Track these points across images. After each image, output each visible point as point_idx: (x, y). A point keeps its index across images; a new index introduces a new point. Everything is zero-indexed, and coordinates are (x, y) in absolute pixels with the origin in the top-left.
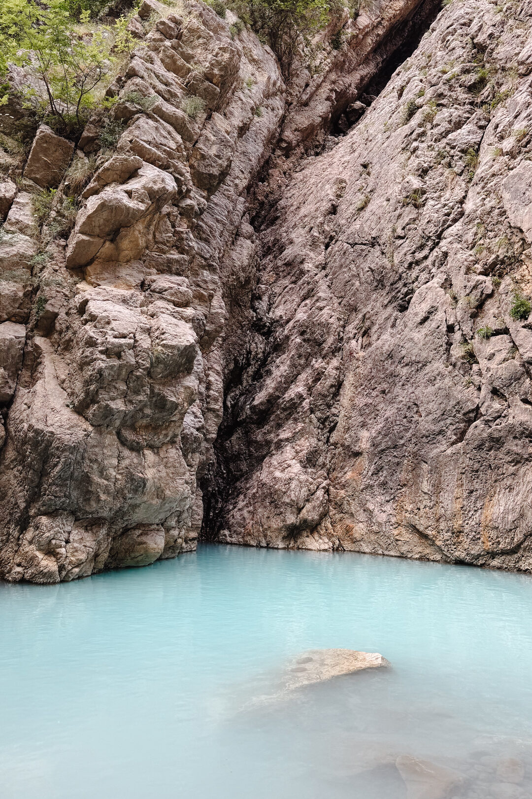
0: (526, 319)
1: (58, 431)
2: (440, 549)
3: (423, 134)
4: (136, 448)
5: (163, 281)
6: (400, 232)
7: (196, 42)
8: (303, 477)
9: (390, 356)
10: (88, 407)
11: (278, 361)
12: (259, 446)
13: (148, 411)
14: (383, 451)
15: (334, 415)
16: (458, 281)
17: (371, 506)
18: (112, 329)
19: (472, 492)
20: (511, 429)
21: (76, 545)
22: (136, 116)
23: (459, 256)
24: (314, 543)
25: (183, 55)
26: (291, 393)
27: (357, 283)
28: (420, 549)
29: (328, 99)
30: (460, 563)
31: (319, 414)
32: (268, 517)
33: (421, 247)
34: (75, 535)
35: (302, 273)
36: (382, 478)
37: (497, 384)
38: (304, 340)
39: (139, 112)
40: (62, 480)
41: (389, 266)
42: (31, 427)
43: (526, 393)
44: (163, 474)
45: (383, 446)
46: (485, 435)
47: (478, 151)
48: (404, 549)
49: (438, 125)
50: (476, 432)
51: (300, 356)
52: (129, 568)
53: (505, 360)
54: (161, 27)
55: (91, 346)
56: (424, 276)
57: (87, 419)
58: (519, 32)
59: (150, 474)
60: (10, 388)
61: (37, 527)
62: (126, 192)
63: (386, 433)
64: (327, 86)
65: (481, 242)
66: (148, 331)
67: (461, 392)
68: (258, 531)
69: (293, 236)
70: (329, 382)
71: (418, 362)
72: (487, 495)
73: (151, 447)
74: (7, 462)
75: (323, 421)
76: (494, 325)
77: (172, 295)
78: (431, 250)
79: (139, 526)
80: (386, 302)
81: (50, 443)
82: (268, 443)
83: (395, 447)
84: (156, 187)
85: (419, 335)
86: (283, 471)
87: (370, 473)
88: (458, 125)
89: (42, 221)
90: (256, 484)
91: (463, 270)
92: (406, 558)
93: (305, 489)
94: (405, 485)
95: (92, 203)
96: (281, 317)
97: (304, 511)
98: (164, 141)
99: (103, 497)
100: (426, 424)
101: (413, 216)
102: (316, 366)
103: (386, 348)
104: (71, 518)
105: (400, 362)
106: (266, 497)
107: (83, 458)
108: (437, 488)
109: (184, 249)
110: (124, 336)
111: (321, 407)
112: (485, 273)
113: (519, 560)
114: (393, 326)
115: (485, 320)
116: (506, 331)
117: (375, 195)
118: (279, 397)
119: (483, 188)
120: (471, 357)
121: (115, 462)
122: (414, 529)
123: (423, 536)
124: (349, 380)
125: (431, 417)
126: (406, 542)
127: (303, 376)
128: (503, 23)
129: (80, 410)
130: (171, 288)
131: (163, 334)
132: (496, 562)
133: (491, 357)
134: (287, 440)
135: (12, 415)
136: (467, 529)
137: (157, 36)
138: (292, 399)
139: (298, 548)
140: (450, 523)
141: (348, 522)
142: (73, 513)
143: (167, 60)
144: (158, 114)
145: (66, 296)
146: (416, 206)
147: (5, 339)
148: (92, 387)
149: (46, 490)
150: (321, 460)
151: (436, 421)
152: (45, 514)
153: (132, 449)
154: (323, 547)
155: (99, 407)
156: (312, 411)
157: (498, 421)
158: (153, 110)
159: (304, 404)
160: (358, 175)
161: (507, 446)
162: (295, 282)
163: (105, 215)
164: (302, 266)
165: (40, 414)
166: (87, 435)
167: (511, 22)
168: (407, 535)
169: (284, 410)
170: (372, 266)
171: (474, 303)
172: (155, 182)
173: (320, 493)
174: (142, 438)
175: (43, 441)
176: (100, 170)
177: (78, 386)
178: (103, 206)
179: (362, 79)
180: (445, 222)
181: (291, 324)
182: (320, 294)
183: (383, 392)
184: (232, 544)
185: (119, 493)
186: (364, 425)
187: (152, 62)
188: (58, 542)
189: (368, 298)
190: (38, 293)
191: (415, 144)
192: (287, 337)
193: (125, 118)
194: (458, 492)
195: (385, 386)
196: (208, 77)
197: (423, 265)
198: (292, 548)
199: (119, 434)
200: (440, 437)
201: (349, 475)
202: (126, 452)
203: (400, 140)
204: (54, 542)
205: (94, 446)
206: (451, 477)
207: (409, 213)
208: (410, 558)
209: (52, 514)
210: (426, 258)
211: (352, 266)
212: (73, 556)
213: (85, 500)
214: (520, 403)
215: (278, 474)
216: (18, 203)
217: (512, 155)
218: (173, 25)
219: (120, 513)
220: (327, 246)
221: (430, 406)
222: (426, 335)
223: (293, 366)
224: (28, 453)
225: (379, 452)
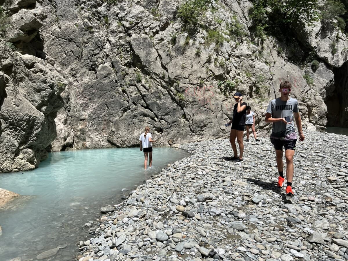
0: (141, 83)
1: (37, 116)
4: (52, 122)
6: (85, 40)
8: (65, 128)
9: (92, 87)
15: (70, 106)
16: (117, 67)
19: (128, 130)
20: (139, 113)
23: (116, 58)
27: (64, 55)
33: (96, 49)
36: (95, 127)
37: (134, 100)
42: (26, 114)
45: (94, 117)
46: (132, 115)
47: (108, 18)
50: (129, 114)
53: (136, 94)
55: (45, 83)
56: (100, 60)
57: (42, 112)
61: (25, 153)
63: (94, 113)
65: (121, 54)
66: (54, 77)
67: (122, 101)
70: (67, 94)
71: (105, 91)
72: (133, 130)
75: (66, 108)
76: (132, 83)
78: (100, 51)
80: (82, 66)
83: (99, 117)
85: (104, 82)
91: (119, 63)
93: (67, 132)
94: (104, 129)
97: (67, 140)
100: (111, 111)
103: (90, 83)
105: (97, 90)
108: (117, 129)
110: (51, 79)
111: (65, 103)
112: (124, 66)
114: (88, 75)
115: (127, 81)
116: (135, 85)
119: (117, 35)
120: (124, 91)
121: (48, 127)
122: (109, 141)
123: (112, 143)
124: (72, 93)
129: (38, 108)
133: (131, 93)
136: (127, 140)
140: (122, 139)
141: (83, 142)
145: (12, 56)
146: (91, 33)
148: (46, 99)
150: (68, 122)
151: (114, 110)
155: (47, 107)
161: (138, 118)
166: (44, 118)
170: (72, 50)
171: (124, 75)
173: (73, 133)
175: (32, 120)
177: (36, 98)
180: (104, 42)
186: (83, 110)
189: (72, 62)
194: (124, 130)
195: (91, 97)
197: (98, 56)
201: (80, 127)
206: (122, 127)
207: (88, 35)
210: (98, 53)
211: (60, 47)
214: (141, 106)
217: (129, 28)
221: (112, 105)
222: (108, 82)
225: (92, 119)
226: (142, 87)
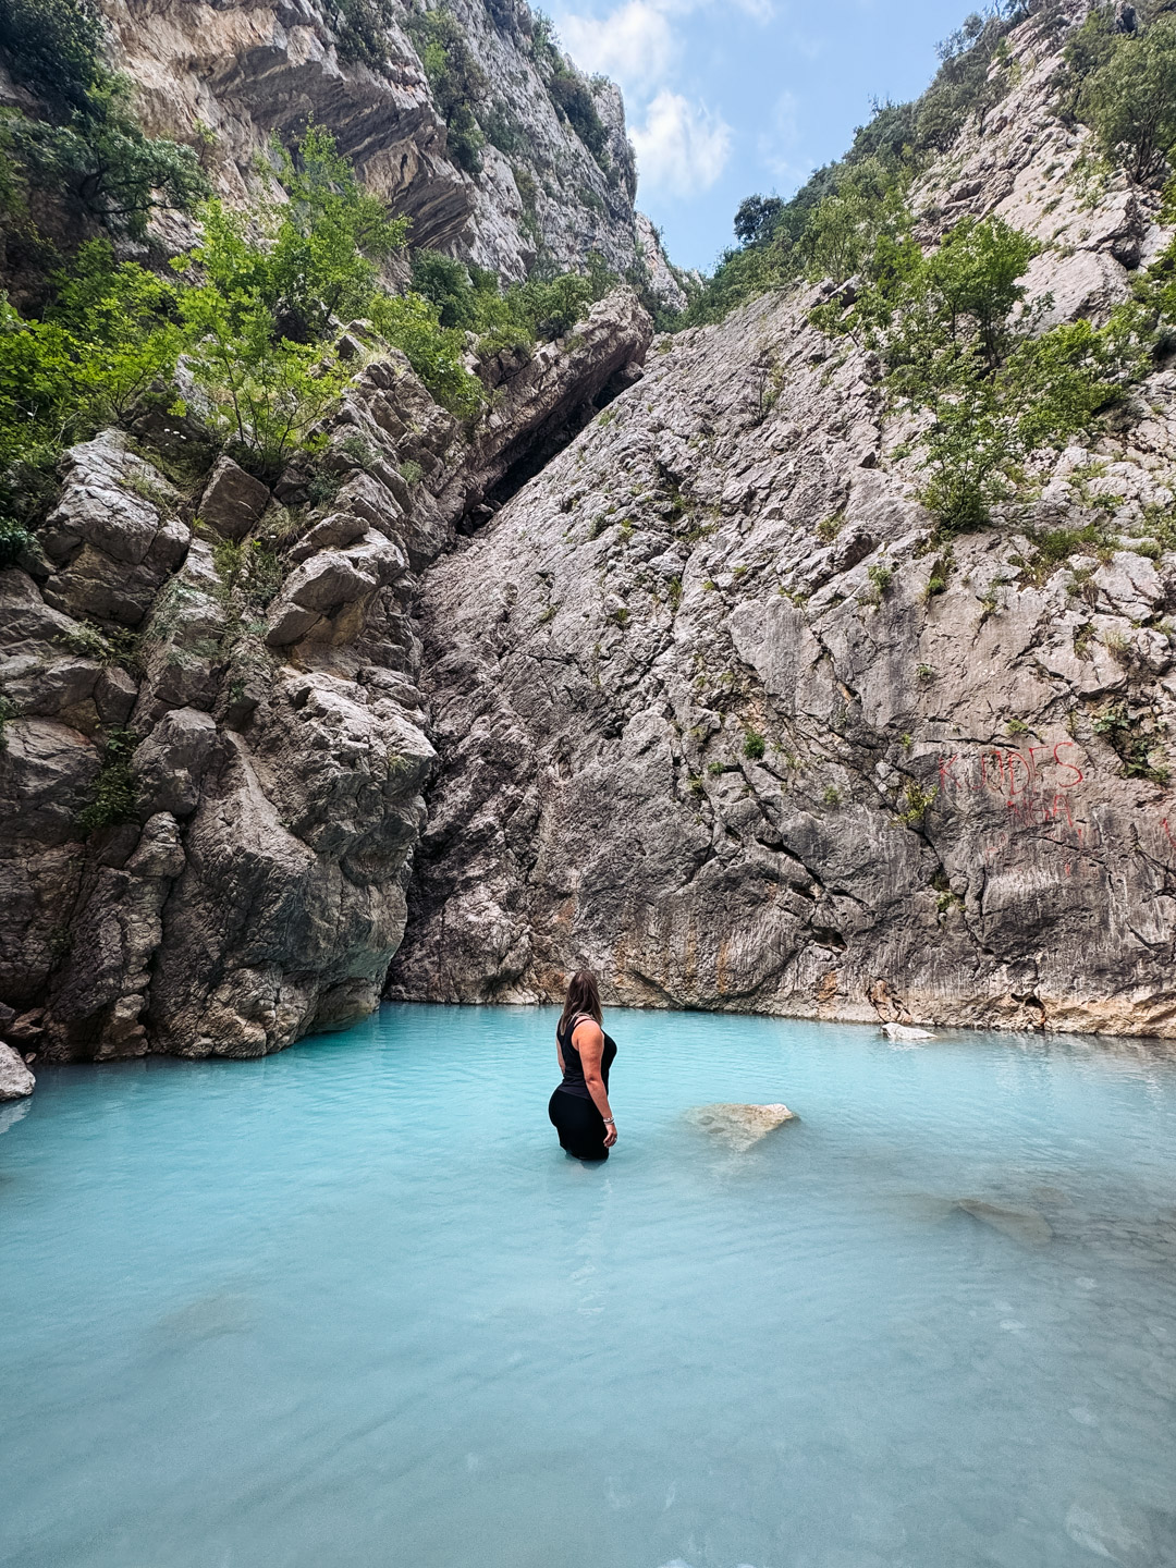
0: (761, 758)
1: (278, 857)
2: (668, 996)
3: (620, 553)
4: (361, 883)
5: (386, 675)
6: (604, 651)
7: (412, 401)
8: (505, 922)
9: (603, 786)
10: (311, 827)
11: (452, 784)
12: (437, 884)
13: (378, 837)
14: (598, 891)
15: (534, 850)
16: (683, 712)
17: (586, 954)
18: (346, 729)
19: (706, 934)
20: (747, 869)
21: (287, 1006)
22: (354, 470)
23: (682, 686)
24: (519, 997)
25: (397, 410)
26: (480, 821)
27: (549, 702)
28: (644, 997)
29: (461, 495)
30: (691, 1009)
31: (517, 849)
32: (461, 969)
33: (630, 672)
34: (285, 995)
35: (475, 684)
36: (598, 922)
37: (732, 822)
38: (487, 762)
39: (356, 466)
40: (279, 922)
41: (593, 687)
42: (240, 850)
43: (762, 833)
44: (387, 917)
45: (598, 887)
46: (721, 875)
47: (680, 580)
48: (626, 998)
49: (634, 547)
50: (712, 872)
51: (484, 780)
52: (327, 1033)
53: (740, 798)
54: (374, 372)
55: (321, 748)
56: (636, 703)
57: (308, 844)
58: (718, 470)
59: (375, 915)
60: (194, 796)
61: (237, 984)
62: (351, 559)
63: (601, 871)
64: (459, 482)
65: (702, 674)
66: (380, 735)
67: (691, 829)
68: (449, 984)
69: (456, 640)
70: (528, 813)
71: (641, 795)
72: (723, 937)
73: (375, 882)
74: (187, 897)
75: (521, 857)
76: (726, 761)
77: (399, 693)
78: (642, 676)
79: (351, 980)
80: (588, 727)
81: (265, 872)
82: (451, 882)
83: (614, 887)
84: (387, 560)
85: (639, 766)
86: (479, 914)
87: (583, 917)
88: (658, 551)
89: (232, 580)
90: (438, 930)
91: (688, 702)
92: (628, 1007)
93: (507, 935)
94: (626, 929)
95: (314, 567)
96: (451, 732)
97: (507, 960)
98: (386, 507)
99: (323, 944)
100: (651, 863)
101: (619, 637)
102: (509, 793)
103: (597, 777)
104: (279, 971)
105: (616, 794)
106: (458, 945)
107: (305, 894)
108: (667, 931)
109: (400, 639)
110: (357, 739)
111: (520, 841)
112: (708, 707)
113: (756, 1001)
114: (600, 754)
115: (714, 756)
116: (738, 768)
117: (564, 608)
118: (461, 828)
119: (696, 619)
120: (700, 792)
121: (338, 899)
122: (638, 975)
123: (648, 983)
124: (549, 811)
125: (656, 856)
126: (628, 990)
127: (491, 804)
128: (700, 459)
129: (299, 831)
130: (397, 684)
131: (402, 740)
132: (729, 1007)
133: (724, 794)
134: (479, 878)
135: (198, 833)
136: (701, 972)
137: (368, 381)
138: (480, 831)
139: (498, 1003)
140: (682, 968)
141: (557, 971)
142: (282, 965)
143: (379, 413)
144: (377, 473)
145: (267, 680)
146: (621, 628)
147: (194, 730)
148: (321, 802)
149: (254, 934)
150: (522, 901)
151: (662, 860)
152: (249, 966)
153: (356, 884)
154: (528, 1000)
155: (326, 828)
156: (508, 845)
157: (733, 861)
158: (373, 467)
159: (497, 836)
160: (534, 584)
161: (744, 886)
162: (464, 694)
163: (327, 584)
164: (474, 676)
165: (250, 834)
166: (310, 864)
167: (708, 459)
168: (629, 983)
169: (470, 842)
170: (569, 685)
171: (702, 738)
172: (386, 553)
173: (524, 939)
174: (368, 870)
175: (256, 869)
176: (317, 527)
177: (297, 799)
178: (331, 572)
179: (489, 480)
180: (656, 648)
181: (467, 741)
182: (503, 710)
183: (595, 826)
184: (410, 1001)
185: (341, 940)
186: (571, 863)
187: (364, 410)
188: (267, 1002)
189: (564, 720)
190: (229, 673)
191: (612, 562)
192: (464, 758)
193: (341, 469)
194: (691, 935)
195: (597, 819)
196: (425, 442)
197: (634, 691)
198: (490, 1003)
199: (342, 864)
200: (668, 877)
201: (555, 919)
202: (351, 889)
203: (591, 554)
204: (262, 1002)
205: (316, 879)
206: (682, 921)
207: (613, 635)
208: (634, 1007)
209: (258, 967)
210: (636, 683)
211: (541, 682)
212: (284, 1020)
213: (300, 948)
214: (755, 843)
215: (472, 918)
216: (195, 551)
217: (731, 591)
218: (386, 373)
219: (336, 966)
220: (500, 656)
221: (656, 843)
222: (649, 767)
223: (476, 791)
224: (232, 885)
225: (593, 893)
226: (764, 772)
